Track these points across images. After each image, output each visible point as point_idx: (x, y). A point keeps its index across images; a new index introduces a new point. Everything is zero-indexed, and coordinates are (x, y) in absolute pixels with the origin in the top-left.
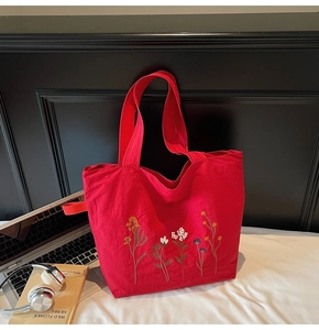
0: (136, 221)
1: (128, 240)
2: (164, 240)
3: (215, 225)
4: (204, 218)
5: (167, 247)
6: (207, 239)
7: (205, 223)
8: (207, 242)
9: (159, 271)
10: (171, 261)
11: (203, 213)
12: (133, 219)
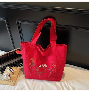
0: (33, 59)
1: (30, 64)
2: (40, 66)
3: (55, 65)
4: (52, 63)
5: (40, 68)
6: (52, 69)
7: (52, 64)
8: (52, 70)
9: (37, 74)
10: (41, 72)
11: (52, 61)
12: (32, 59)
